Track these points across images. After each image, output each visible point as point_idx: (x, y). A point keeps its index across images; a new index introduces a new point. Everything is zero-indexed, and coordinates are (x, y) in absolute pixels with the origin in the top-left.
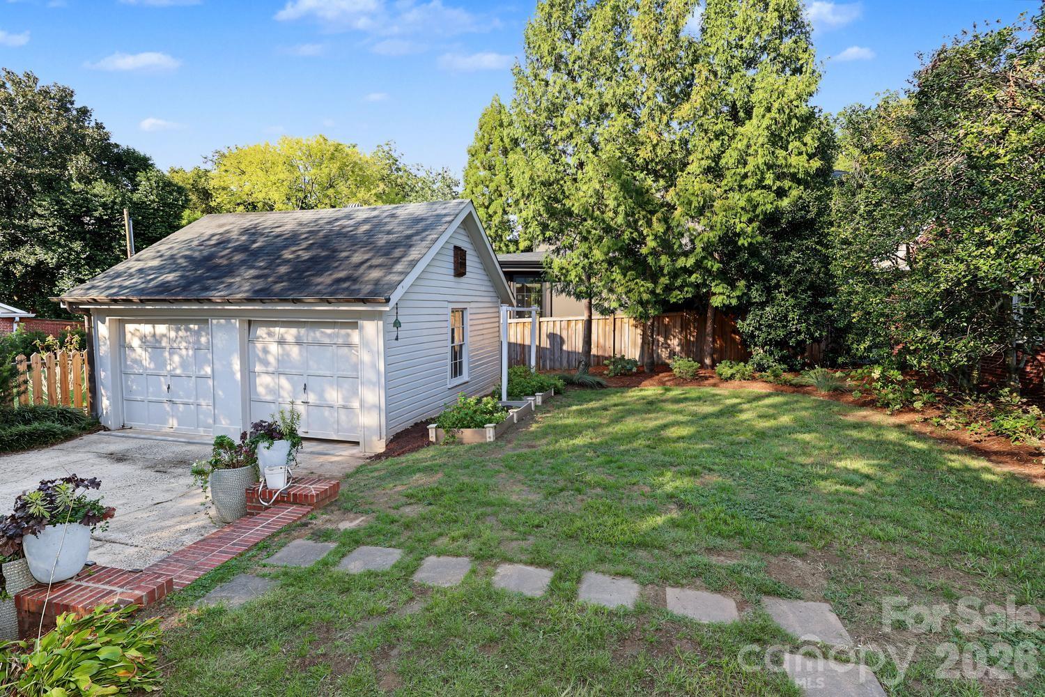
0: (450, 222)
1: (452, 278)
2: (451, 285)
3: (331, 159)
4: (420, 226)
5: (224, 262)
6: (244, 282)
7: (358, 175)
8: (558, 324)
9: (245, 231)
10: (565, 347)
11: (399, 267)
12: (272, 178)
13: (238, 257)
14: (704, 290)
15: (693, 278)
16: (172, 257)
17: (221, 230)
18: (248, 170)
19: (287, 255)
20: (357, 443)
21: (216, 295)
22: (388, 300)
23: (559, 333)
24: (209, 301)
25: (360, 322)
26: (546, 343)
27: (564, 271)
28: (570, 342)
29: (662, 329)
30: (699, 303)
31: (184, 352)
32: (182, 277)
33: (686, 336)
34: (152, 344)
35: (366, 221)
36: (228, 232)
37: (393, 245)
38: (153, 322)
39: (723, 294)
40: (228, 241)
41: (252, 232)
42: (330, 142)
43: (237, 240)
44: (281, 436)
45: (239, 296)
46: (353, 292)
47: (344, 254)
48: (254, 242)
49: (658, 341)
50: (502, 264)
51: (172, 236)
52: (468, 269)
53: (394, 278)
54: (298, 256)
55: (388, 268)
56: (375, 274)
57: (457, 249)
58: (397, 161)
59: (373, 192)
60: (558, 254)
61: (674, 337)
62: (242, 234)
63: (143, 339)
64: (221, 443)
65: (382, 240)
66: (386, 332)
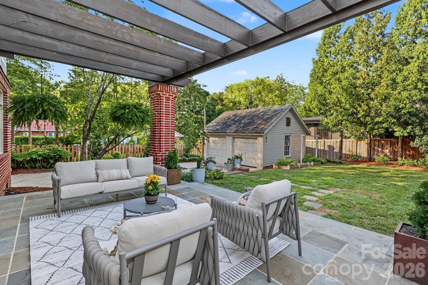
0: (284, 111)
1: (286, 127)
2: (286, 128)
3: (260, 84)
4: (276, 113)
5: (229, 123)
6: (233, 128)
7: (269, 89)
8: (332, 142)
9: (234, 116)
10: (335, 151)
11: (268, 124)
12: (241, 93)
13: (233, 122)
14: (391, 130)
15: (384, 125)
16: (219, 123)
17: (228, 115)
18: (234, 92)
19: (243, 122)
20: (256, 168)
21: (228, 131)
22: (264, 132)
23: (332, 145)
24: (226, 133)
25: (258, 138)
26: (327, 149)
27: (327, 123)
28: (337, 149)
29: (381, 145)
30: (389, 134)
31: (220, 144)
32: (221, 127)
33: (393, 149)
34: (214, 142)
35: (263, 112)
36: (230, 116)
37: (268, 118)
38: (215, 137)
39: (399, 131)
40: (230, 118)
41: (235, 116)
42: (260, 79)
43: (232, 118)
44: (239, 158)
45: (232, 132)
46: (256, 130)
47: (256, 121)
48: (236, 118)
49: (378, 150)
50: (305, 121)
51: (218, 117)
52: (291, 124)
53: (266, 127)
54: (245, 122)
55: (265, 124)
56: (262, 126)
57: (287, 118)
58: (285, 80)
59: (274, 94)
60: (327, 118)
61: (387, 149)
62: (233, 116)
63: (213, 141)
64: (229, 159)
65: (266, 117)
66: (264, 140)
